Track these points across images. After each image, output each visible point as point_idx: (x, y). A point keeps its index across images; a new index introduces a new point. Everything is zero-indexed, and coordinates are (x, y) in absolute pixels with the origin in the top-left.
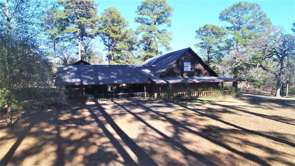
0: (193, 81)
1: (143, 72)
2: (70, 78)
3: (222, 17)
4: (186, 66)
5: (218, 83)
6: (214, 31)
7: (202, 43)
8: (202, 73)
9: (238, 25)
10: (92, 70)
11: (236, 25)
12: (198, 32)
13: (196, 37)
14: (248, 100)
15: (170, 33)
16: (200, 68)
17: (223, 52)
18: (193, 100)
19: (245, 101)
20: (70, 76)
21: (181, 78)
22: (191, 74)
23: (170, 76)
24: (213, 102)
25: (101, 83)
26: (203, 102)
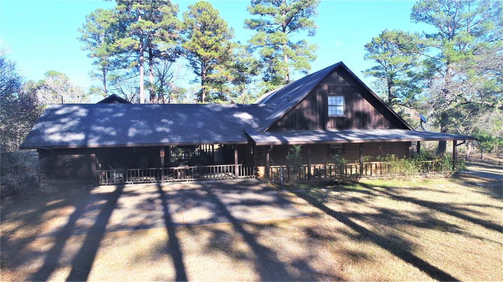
0: (348, 140)
1: (235, 119)
2: (63, 133)
3: (416, 15)
4: (332, 106)
5: (409, 144)
6: (400, 43)
7: (376, 68)
8: (370, 120)
9: (450, 30)
10: (120, 115)
11: (446, 29)
12: (369, 47)
13: (365, 57)
14: (485, 186)
15: (313, 48)
16: (366, 111)
17: (419, 84)
18: (346, 184)
19: (478, 189)
20: (64, 127)
21: (321, 131)
22: (343, 124)
23: (295, 129)
24: (398, 190)
25: (130, 144)
26: (371, 191)
